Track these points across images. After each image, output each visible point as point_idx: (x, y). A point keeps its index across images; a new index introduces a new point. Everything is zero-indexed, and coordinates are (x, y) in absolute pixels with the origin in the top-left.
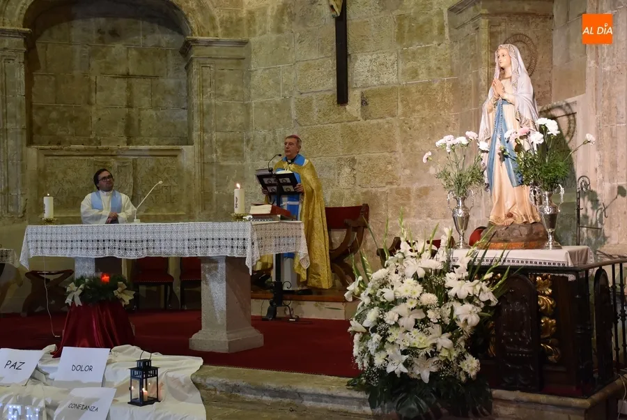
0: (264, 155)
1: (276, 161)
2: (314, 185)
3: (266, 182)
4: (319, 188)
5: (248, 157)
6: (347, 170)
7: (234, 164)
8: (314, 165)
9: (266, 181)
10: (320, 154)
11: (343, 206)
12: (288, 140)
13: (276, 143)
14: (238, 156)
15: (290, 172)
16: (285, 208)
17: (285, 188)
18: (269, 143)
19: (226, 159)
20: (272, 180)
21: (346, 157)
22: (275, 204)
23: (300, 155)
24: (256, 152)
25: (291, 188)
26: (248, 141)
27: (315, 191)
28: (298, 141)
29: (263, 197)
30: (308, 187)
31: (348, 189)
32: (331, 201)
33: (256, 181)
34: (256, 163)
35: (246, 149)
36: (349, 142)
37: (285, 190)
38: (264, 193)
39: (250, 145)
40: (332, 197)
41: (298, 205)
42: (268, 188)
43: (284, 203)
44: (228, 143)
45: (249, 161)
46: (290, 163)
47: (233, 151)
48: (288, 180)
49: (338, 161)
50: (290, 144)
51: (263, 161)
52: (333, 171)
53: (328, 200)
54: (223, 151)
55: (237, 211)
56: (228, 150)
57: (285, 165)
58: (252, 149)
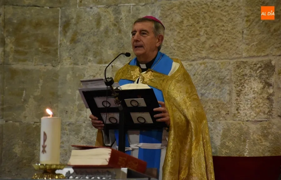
0: (95, 54)
1: (119, 64)
2: (190, 112)
3: (100, 105)
4: (200, 117)
5: (65, 55)
6: (256, 85)
7: (38, 67)
8: (191, 74)
9: (99, 102)
10: (204, 54)
11: (246, 154)
12: (139, 26)
13: (120, 31)
14: (48, 52)
15: (146, 87)
16: (135, 155)
17: (135, 116)
18: (106, 31)
19: (22, 57)
20: (112, 102)
21: (255, 60)
22: (116, 147)
23: (163, 55)
24: (80, 47)
25: (147, 118)
26: (66, 25)
27: (192, 123)
28: (157, 28)
29: (92, 134)
30: (178, 115)
31: (256, 122)
32: (223, 145)
33: (80, 101)
34: (80, 67)
35: (63, 41)
36: (262, 32)
37: (135, 121)
38: (95, 125)
39: (70, 34)
40: (224, 136)
41: (159, 151)
42: (104, 116)
43: (133, 146)
44: (27, 28)
45: (67, 64)
46: (143, 70)
47: (36, 44)
48: (141, 102)
49: (238, 67)
50: (143, 32)
51: (95, 64)
52: (227, 88)
53: (218, 142)
54: (18, 43)
55: (45, 159)
56: (27, 40)
57: (136, 72)
58: (74, 41)
